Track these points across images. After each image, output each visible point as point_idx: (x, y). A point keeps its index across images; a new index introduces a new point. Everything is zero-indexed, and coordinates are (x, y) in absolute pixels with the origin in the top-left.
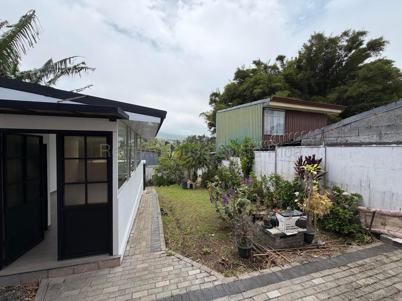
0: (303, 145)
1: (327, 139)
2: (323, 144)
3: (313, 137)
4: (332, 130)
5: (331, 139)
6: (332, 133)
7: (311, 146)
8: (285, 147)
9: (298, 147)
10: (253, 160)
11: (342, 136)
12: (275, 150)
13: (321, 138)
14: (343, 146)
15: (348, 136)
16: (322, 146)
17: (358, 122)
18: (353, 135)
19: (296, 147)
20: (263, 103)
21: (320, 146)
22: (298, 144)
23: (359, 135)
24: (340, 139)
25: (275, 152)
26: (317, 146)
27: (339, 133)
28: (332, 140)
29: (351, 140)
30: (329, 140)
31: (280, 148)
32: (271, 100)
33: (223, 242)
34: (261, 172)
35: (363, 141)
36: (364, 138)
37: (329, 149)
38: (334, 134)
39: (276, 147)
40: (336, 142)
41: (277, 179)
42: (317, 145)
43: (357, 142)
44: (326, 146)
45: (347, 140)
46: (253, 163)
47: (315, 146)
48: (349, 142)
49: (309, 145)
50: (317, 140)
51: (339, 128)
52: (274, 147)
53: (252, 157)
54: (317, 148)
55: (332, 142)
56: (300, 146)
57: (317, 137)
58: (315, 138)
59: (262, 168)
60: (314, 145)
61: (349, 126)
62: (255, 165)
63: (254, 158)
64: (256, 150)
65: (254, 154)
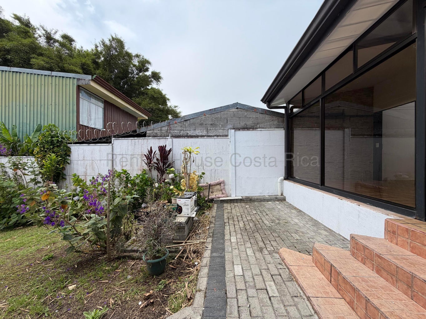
0: (149, 137)
1: (172, 131)
2: (170, 136)
3: (159, 129)
4: (176, 123)
5: (176, 131)
6: (176, 127)
9: (144, 138)
11: (184, 129)
13: (167, 130)
15: (188, 129)
17: (195, 119)
18: (192, 129)
19: (141, 138)
20: (78, 79)
21: (167, 138)
22: (143, 135)
23: (195, 130)
24: (182, 132)
25: (111, 144)
27: (181, 126)
29: (190, 133)
30: (174, 133)
32: (93, 79)
34: (86, 174)
35: (198, 134)
36: (199, 132)
37: (175, 140)
39: (113, 139)
40: (179, 135)
43: (194, 134)
44: (172, 138)
45: (188, 133)
48: (189, 135)
49: (155, 136)
51: (181, 123)
54: (164, 139)
60: (160, 137)
61: (189, 121)
62: (72, 165)
63: (69, 156)
64: (74, 144)
65: (70, 149)
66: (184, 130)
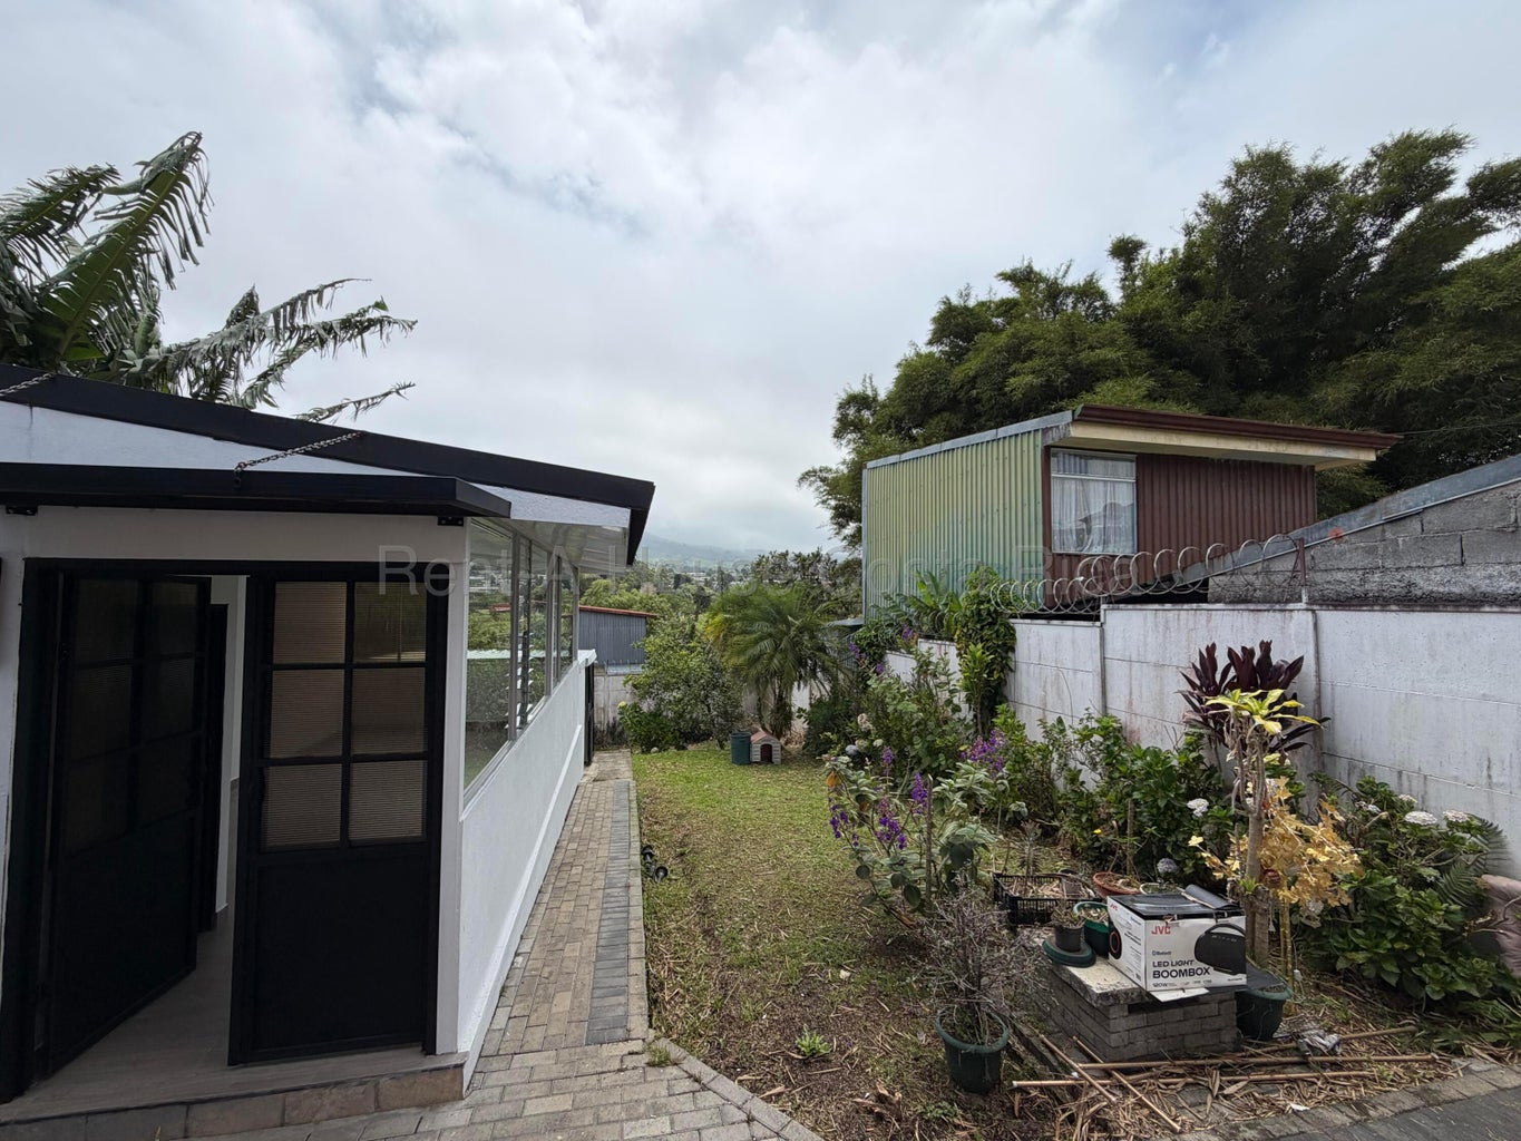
0: (1218, 601)
1: (1319, 577)
2: (1304, 598)
3: (1259, 569)
4: (1338, 538)
5: (1339, 576)
6: (1342, 553)
7: (1252, 607)
8: (1138, 606)
9: (1194, 606)
10: (1010, 654)
11: (1389, 564)
12: (1098, 619)
13: (1294, 571)
14: (1394, 608)
15: (1414, 564)
16: (1302, 605)
17: (1454, 510)
18: (1438, 562)
19: (1186, 606)
20: (1045, 431)
21: (1291, 606)
22: (1196, 595)
23: (1463, 564)
24: (1377, 577)
25: (1098, 624)
26: (1277, 607)
27: (1371, 551)
28: (1342, 579)
29: (1431, 581)
30: (1329, 582)
31: (1118, 609)
32: (1076, 417)
33: (883, 1011)
34: (1045, 704)
35: (1484, 586)
37: (1330, 618)
38: (1348, 556)
39: (1103, 607)
40: (1359, 591)
41: (1112, 739)
42: (1276, 599)
43: (1456, 590)
44: (1315, 607)
45: (1410, 584)
46: (1011, 670)
47: (1267, 606)
48: (1419, 593)
49: (1240, 599)
50: (1278, 579)
51: (1369, 533)
52: (1094, 604)
53: (1005, 644)
54: (1278, 615)
55: (1340, 588)
56: (1204, 606)
57: (1278, 566)
58: (1267, 572)
59: (1049, 688)
60: (1264, 601)
61: (1415, 525)
62: (1018, 674)
63: (1013, 650)
64: (1022, 618)
65: (1014, 630)
66: (1384, 570)
